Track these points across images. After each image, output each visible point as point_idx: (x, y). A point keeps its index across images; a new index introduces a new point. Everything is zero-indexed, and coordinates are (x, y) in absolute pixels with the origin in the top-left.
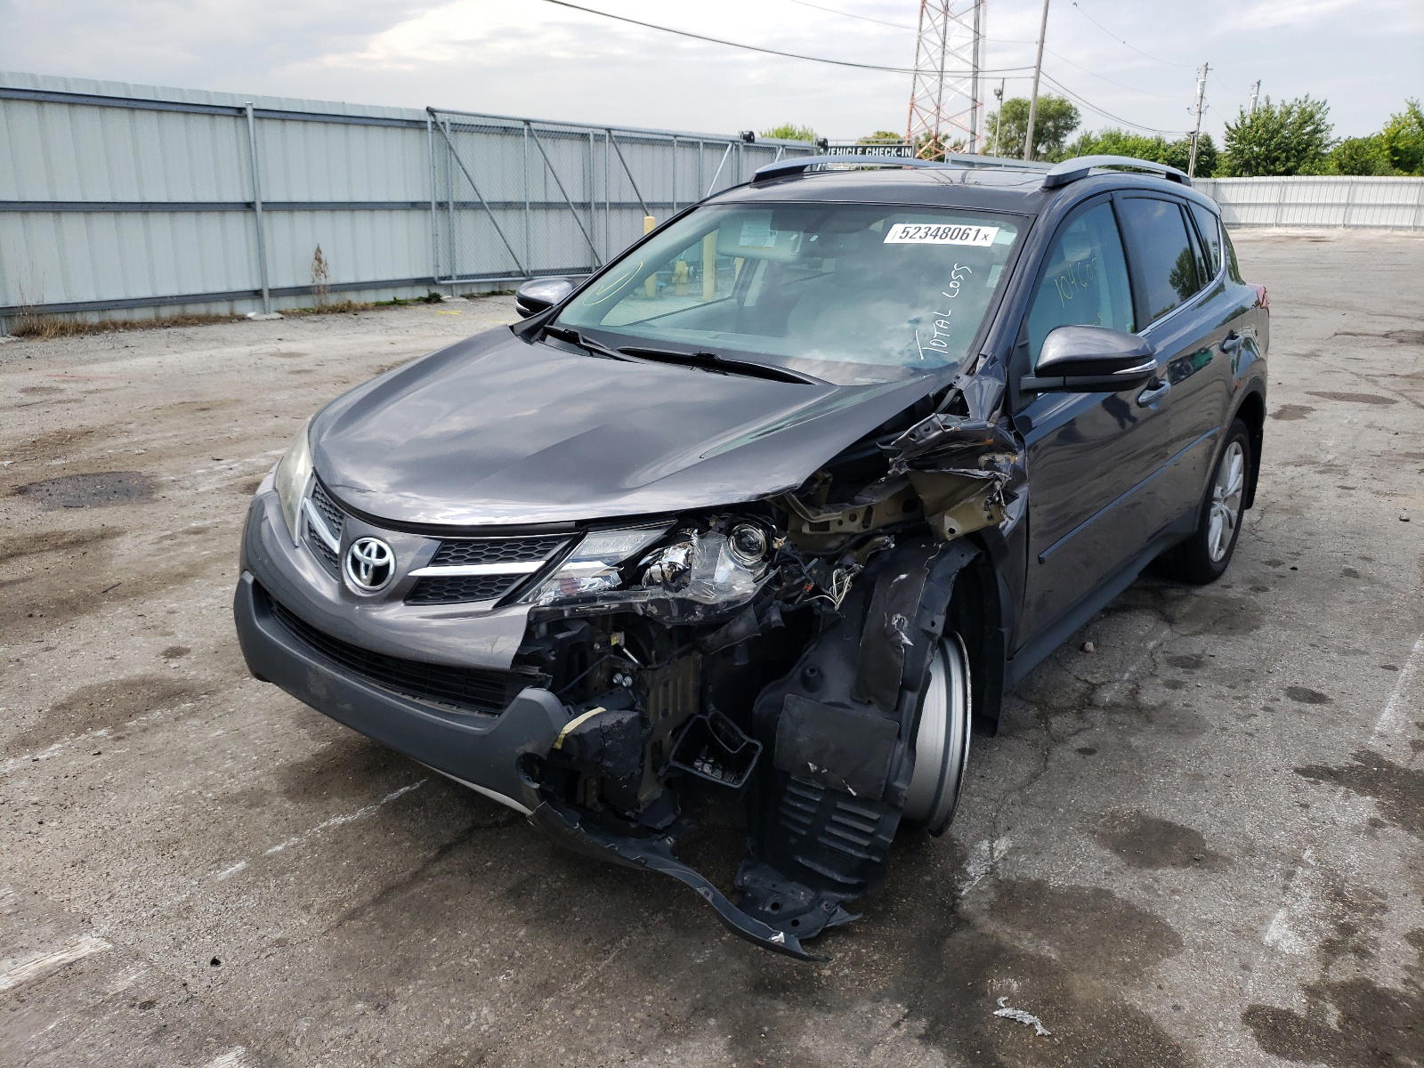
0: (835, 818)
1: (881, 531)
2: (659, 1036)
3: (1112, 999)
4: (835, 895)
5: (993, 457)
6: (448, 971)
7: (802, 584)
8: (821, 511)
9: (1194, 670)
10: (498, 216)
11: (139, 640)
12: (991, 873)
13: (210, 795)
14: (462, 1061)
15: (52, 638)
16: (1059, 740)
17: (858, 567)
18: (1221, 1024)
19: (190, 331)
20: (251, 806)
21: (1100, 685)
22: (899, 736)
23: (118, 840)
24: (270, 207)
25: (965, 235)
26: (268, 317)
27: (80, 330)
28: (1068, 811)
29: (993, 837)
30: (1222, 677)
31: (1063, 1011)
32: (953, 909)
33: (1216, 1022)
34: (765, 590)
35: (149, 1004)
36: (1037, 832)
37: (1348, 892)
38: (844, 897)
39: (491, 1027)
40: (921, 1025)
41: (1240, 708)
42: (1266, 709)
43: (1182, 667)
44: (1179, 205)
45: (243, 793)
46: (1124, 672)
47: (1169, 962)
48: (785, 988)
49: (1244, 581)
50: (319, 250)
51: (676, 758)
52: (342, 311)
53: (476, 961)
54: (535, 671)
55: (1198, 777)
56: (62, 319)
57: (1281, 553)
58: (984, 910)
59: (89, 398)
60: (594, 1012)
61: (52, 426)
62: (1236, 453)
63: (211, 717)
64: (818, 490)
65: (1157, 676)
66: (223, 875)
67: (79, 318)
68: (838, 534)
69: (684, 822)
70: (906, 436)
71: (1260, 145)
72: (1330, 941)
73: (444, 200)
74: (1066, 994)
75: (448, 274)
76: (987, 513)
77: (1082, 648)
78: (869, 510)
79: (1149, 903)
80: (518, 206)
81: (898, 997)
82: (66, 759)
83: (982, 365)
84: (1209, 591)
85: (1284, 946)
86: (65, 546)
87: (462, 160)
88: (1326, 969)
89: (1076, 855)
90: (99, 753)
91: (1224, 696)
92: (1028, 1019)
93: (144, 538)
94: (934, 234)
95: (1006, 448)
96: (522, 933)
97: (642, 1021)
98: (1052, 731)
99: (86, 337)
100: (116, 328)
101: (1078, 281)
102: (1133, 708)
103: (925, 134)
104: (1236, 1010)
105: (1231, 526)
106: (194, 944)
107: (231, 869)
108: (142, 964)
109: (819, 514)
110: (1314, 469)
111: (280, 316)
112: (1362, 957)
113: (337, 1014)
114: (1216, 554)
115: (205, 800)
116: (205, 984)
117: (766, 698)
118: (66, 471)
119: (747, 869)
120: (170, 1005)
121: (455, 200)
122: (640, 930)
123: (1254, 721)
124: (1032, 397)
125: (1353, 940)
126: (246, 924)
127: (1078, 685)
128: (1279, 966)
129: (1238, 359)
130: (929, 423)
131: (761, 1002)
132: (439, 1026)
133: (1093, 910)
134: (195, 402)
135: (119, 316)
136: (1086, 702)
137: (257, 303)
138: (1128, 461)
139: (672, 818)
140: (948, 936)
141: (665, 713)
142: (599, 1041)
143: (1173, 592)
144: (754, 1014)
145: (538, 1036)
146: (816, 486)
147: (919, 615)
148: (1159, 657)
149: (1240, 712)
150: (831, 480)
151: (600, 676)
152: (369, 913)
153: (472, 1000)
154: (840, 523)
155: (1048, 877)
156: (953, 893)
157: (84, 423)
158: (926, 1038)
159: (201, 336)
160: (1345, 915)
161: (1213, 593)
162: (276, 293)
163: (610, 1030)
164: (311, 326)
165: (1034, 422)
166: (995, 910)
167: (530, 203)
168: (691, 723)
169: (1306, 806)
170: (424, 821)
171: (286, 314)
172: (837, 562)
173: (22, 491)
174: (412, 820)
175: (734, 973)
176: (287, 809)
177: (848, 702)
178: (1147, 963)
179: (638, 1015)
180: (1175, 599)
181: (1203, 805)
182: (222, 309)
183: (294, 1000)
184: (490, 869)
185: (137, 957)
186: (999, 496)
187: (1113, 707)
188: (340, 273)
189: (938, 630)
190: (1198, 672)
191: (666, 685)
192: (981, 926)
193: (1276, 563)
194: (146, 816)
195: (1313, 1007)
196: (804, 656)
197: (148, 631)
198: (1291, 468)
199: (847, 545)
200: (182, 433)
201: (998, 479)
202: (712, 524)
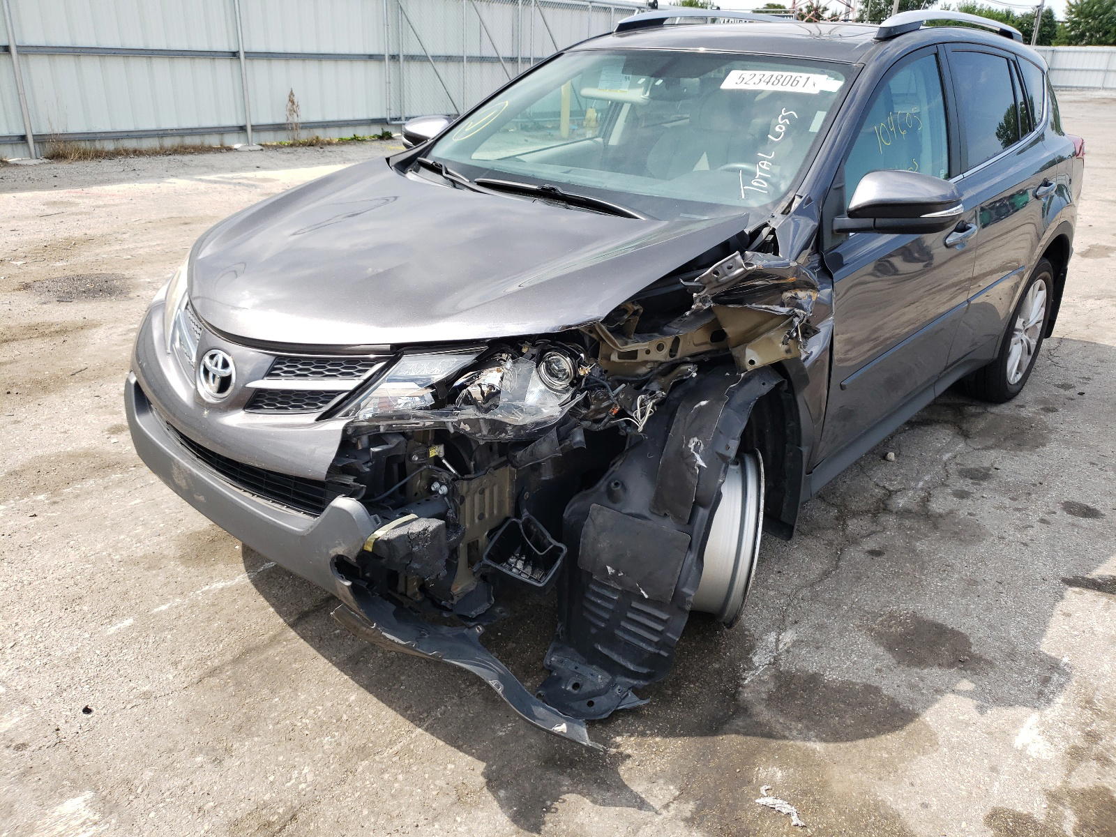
0: (629, 615)
1: (689, 359)
2: (452, 804)
3: (866, 793)
4: (628, 680)
5: (796, 294)
6: (282, 730)
7: (609, 407)
8: (629, 340)
9: (981, 482)
10: (441, 67)
11: (90, 418)
12: (774, 664)
13: (117, 557)
14: (276, 817)
15: (21, 413)
16: (854, 541)
17: (661, 394)
18: (964, 825)
19: (187, 158)
20: (149, 569)
21: (896, 492)
22: (690, 546)
23: (32, 594)
24: (251, 55)
25: (796, 82)
26: (251, 148)
27: (99, 155)
28: (851, 609)
29: (781, 629)
30: (1007, 489)
31: (819, 803)
32: (734, 696)
33: (959, 822)
34: (573, 412)
35: (21, 747)
36: (820, 627)
37: (1098, 700)
38: (635, 683)
39: (308, 786)
40: (689, 808)
41: (1019, 519)
42: (1043, 521)
43: (971, 478)
44: (1007, 59)
45: (145, 556)
46: (919, 481)
47: (924, 759)
48: (572, 764)
49: (1037, 402)
50: (292, 93)
51: (489, 557)
52: (311, 145)
53: (308, 721)
54: (350, 480)
55: (973, 582)
56: (84, 145)
57: (1073, 378)
58: (763, 699)
59: (97, 211)
60: (400, 777)
61: (62, 233)
62: (1040, 289)
63: (134, 488)
64: (628, 321)
65: (948, 486)
66: (112, 630)
67: (98, 145)
68: (645, 363)
69: (498, 610)
70: (710, 272)
71: (1094, 19)
72: (1075, 747)
73: (396, 53)
74: (824, 785)
75: (398, 116)
76: (785, 347)
77: (884, 457)
78: (677, 341)
79: (912, 701)
80: (456, 59)
81: (672, 779)
82: (7, 520)
83: (797, 205)
84: (1005, 409)
85: (1032, 751)
86: (51, 335)
87: (411, 21)
88: (1069, 775)
89: (852, 651)
90: (35, 515)
91: (1006, 508)
92: (786, 808)
93: (114, 330)
94: (767, 80)
95: (809, 286)
96: (353, 698)
97: (441, 788)
98: (847, 532)
99: (103, 161)
100: (128, 154)
101: (897, 129)
102: (924, 515)
103: (807, 7)
104: (980, 812)
105: (1029, 352)
106: (74, 693)
107: (119, 625)
108: (26, 708)
109: (626, 344)
110: (1112, 303)
111: (260, 147)
112: (1103, 765)
113: (178, 765)
114: (1013, 376)
115: (112, 560)
116: (75, 730)
117: (576, 505)
118: (66, 272)
119: (555, 650)
120: (40, 748)
121: (405, 53)
122: (456, 700)
123: (1030, 531)
124: (844, 235)
125: (1098, 748)
126: (121, 676)
127: (877, 490)
128: (1026, 770)
129: (1050, 203)
130: (731, 261)
131: (548, 777)
132: (264, 782)
133: (860, 705)
134: (180, 218)
135: (131, 144)
136: (882, 507)
137: (242, 136)
138: (934, 293)
139: (486, 606)
140: (726, 723)
141: (481, 517)
142: (400, 806)
143: (972, 410)
144: (540, 788)
145: (347, 797)
146: (626, 317)
147: (715, 439)
148: (952, 468)
149: (1018, 522)
150: (642, 311)
151: (419, 483)
152: (227, 671)
153: (297, 759)
154: (648, 352)
155: (825, 670)
156: (736, 680)
157: (88, 232)
158: (690, 821)
159: (195, 163)
160: (1093, 722)
161: (1007, 412)
162: (257, 129)
163: (411, 795)
164: (284, 157)
165: (845, 260)
166: (771, 700)
167: (467, 57)
168: (506, 525)
169: (1069, 615)
170: (291, 589)
171: (265, 147)
172: (644, 388)
173: (26, 287)
174: (281, 587)
175: (531, 747)
176: (179, 572)
177: (646, 513)
178: (903, 760)
179: (437, 782)
180: (973, 415)
181: (974, 609)
182: (214, 141)
183: (145, 750)
184: (337, 636)
185: (24, 701)
186: (797, 331)
187: (905, 513)
188: (308, 114)
189: (732, 453)
190: (985, 484)
191: (482, 492)
192: (757, 715)
193: (1066, 387)
194: (61, 573)
195: (1051, 812)
196: (610, 471)
197: (100, 410)
198: (1091, 301)
199: (655, 371)
200: (164, 242)
201: (797, 316)
202: (524, 350)
